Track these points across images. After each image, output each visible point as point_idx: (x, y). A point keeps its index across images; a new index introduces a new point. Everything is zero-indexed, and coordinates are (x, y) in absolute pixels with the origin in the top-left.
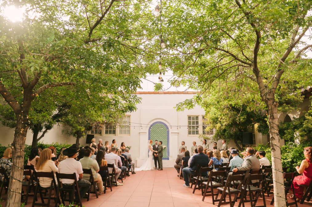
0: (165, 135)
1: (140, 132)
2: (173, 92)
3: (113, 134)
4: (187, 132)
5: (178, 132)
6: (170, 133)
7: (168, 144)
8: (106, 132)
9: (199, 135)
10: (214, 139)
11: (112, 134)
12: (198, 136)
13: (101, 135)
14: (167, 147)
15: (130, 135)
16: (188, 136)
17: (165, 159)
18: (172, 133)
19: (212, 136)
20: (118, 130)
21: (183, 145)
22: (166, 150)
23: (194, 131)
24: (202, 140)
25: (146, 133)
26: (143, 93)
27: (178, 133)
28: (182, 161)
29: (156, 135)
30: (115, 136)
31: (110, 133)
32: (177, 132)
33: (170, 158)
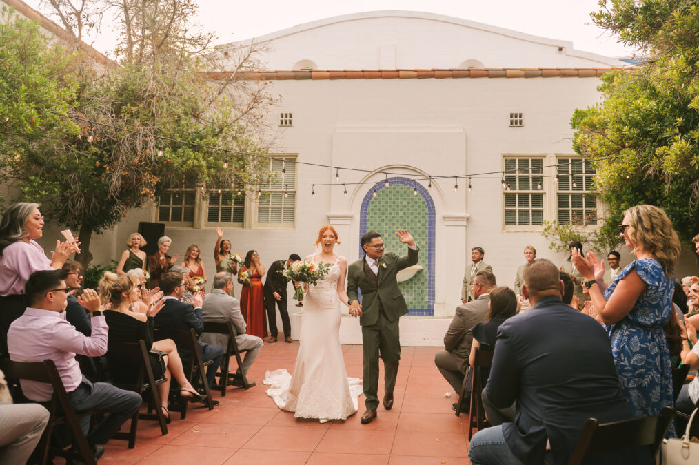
0: (419, 225)
1: (329, 214)
2: (450, 70)
3: (234, 221)
4: (501, 216)
5: (468, 215)
6: (438, 217)
7: (430, 258)
8: (213, 216)
9: (545, 226)
10: (602, 240)
11: (232, 223)
12: (539, 228)
13: (193, 226)
14: (426, 269)
15: (294, 227)
16: (504, 229)
17: (419, 310)
18: (445, 218)
19: (591, 228)
20: (252, 207)
21: (476, 262)
22: (422, 281)
23: (527, 213)
24: (554, 245)
25: (351, 217)
26: (345, 74)
27: (468, 219)
28: (471, 343)
29: (386, 227)
30: (241, 229)
31: (226, 218)
32: (463, 214)
33: (436, 308)
